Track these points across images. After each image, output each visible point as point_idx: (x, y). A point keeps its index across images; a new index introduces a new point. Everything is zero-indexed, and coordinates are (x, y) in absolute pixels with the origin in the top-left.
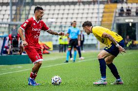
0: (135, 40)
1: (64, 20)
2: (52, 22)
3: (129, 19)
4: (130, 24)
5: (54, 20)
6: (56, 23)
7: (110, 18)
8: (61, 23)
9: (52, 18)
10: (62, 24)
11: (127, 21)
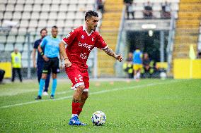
0: (159, 61)
1: (33, 24)
2: (11, 27)
3: (149, 23)
4: (151, 33)
5: (14, 23)
6: (18, 28)
7: (116, 22)
8: (28, 28)
9: (11, 20)
10: (29, 30)
11: (145, 27)
